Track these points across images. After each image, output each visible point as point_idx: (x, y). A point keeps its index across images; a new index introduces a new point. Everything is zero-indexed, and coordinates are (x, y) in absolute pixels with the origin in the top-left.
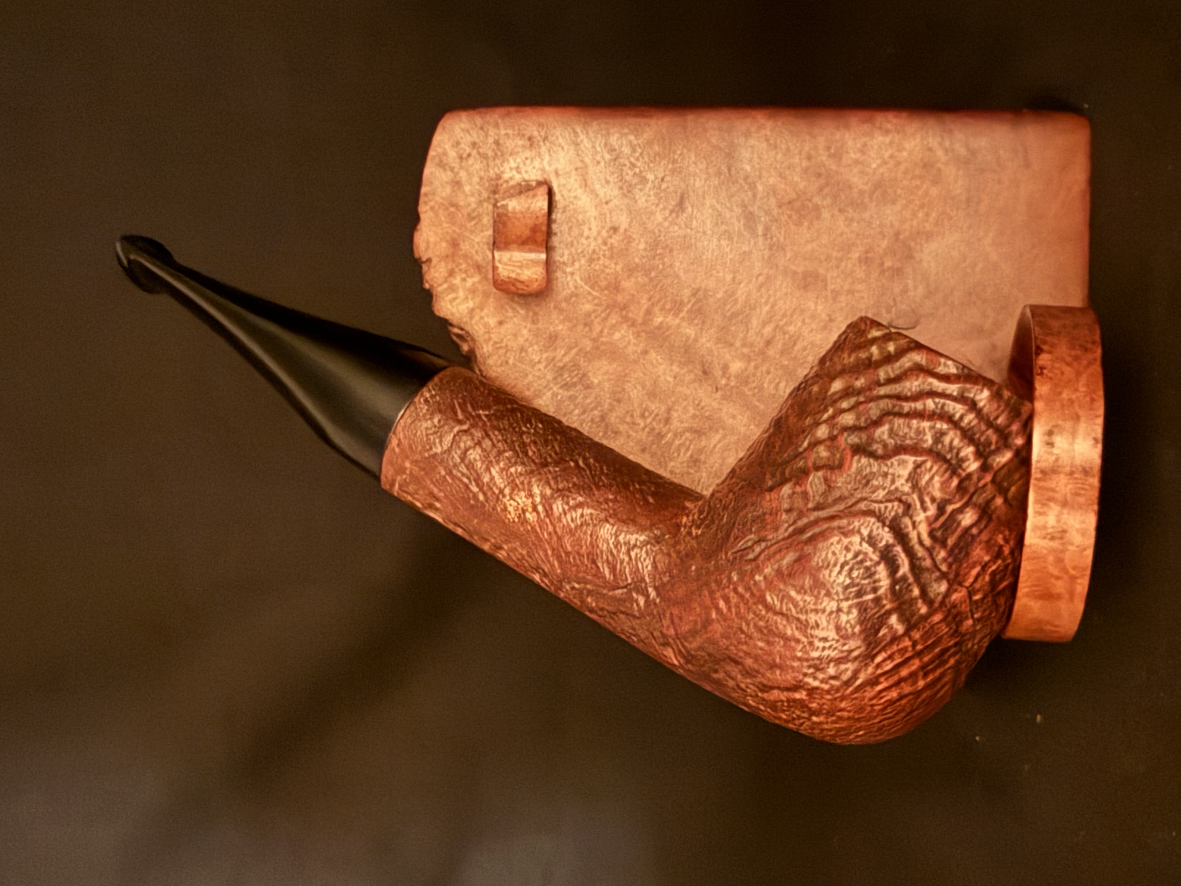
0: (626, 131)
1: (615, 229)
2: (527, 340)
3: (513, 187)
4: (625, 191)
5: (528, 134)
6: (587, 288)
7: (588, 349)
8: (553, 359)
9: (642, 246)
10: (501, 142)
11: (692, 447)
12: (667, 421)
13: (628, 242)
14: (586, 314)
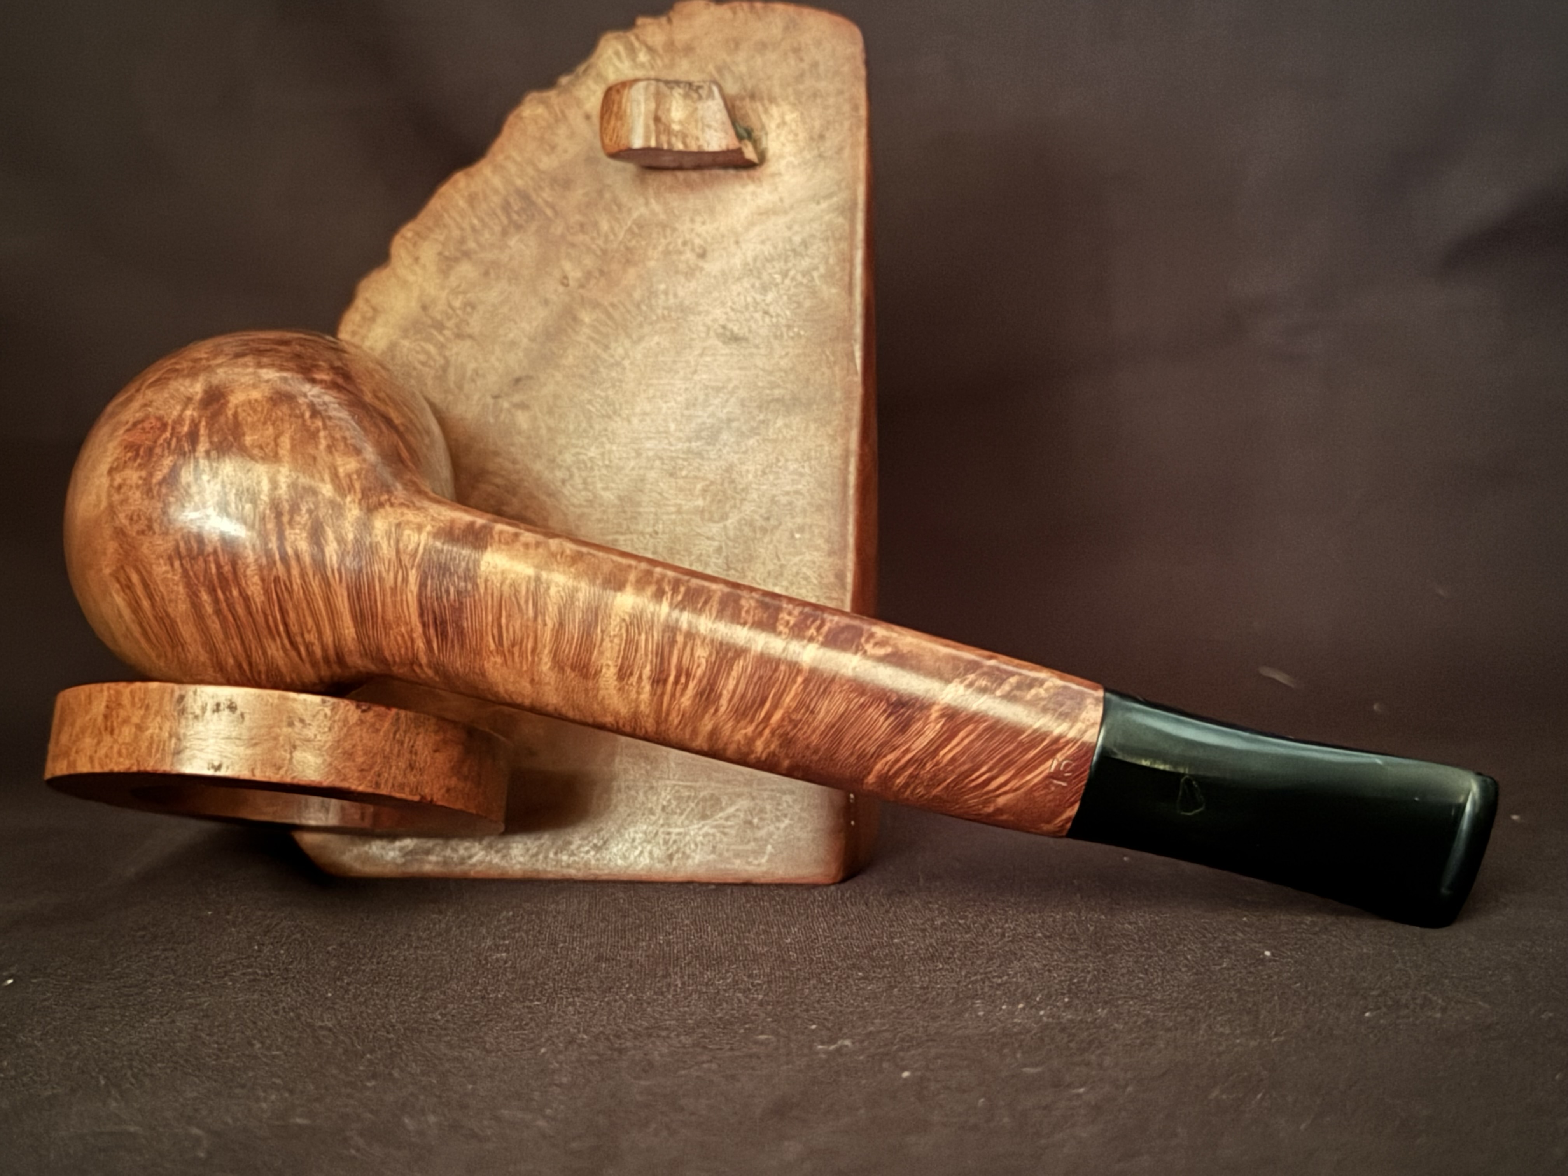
0: (832, 261)
1: (703, 255)
2: (566, 151)
3: (760, 119)
4: (751, 267)
5: (827, 135)
6: (629, 223)
7: (552, 230)
8: (541, 186)
9: (681, 293)
10: (819, 101)
11: (427, 369)
12: (460, 336)
13: (686, 274)
14: (596, 224)
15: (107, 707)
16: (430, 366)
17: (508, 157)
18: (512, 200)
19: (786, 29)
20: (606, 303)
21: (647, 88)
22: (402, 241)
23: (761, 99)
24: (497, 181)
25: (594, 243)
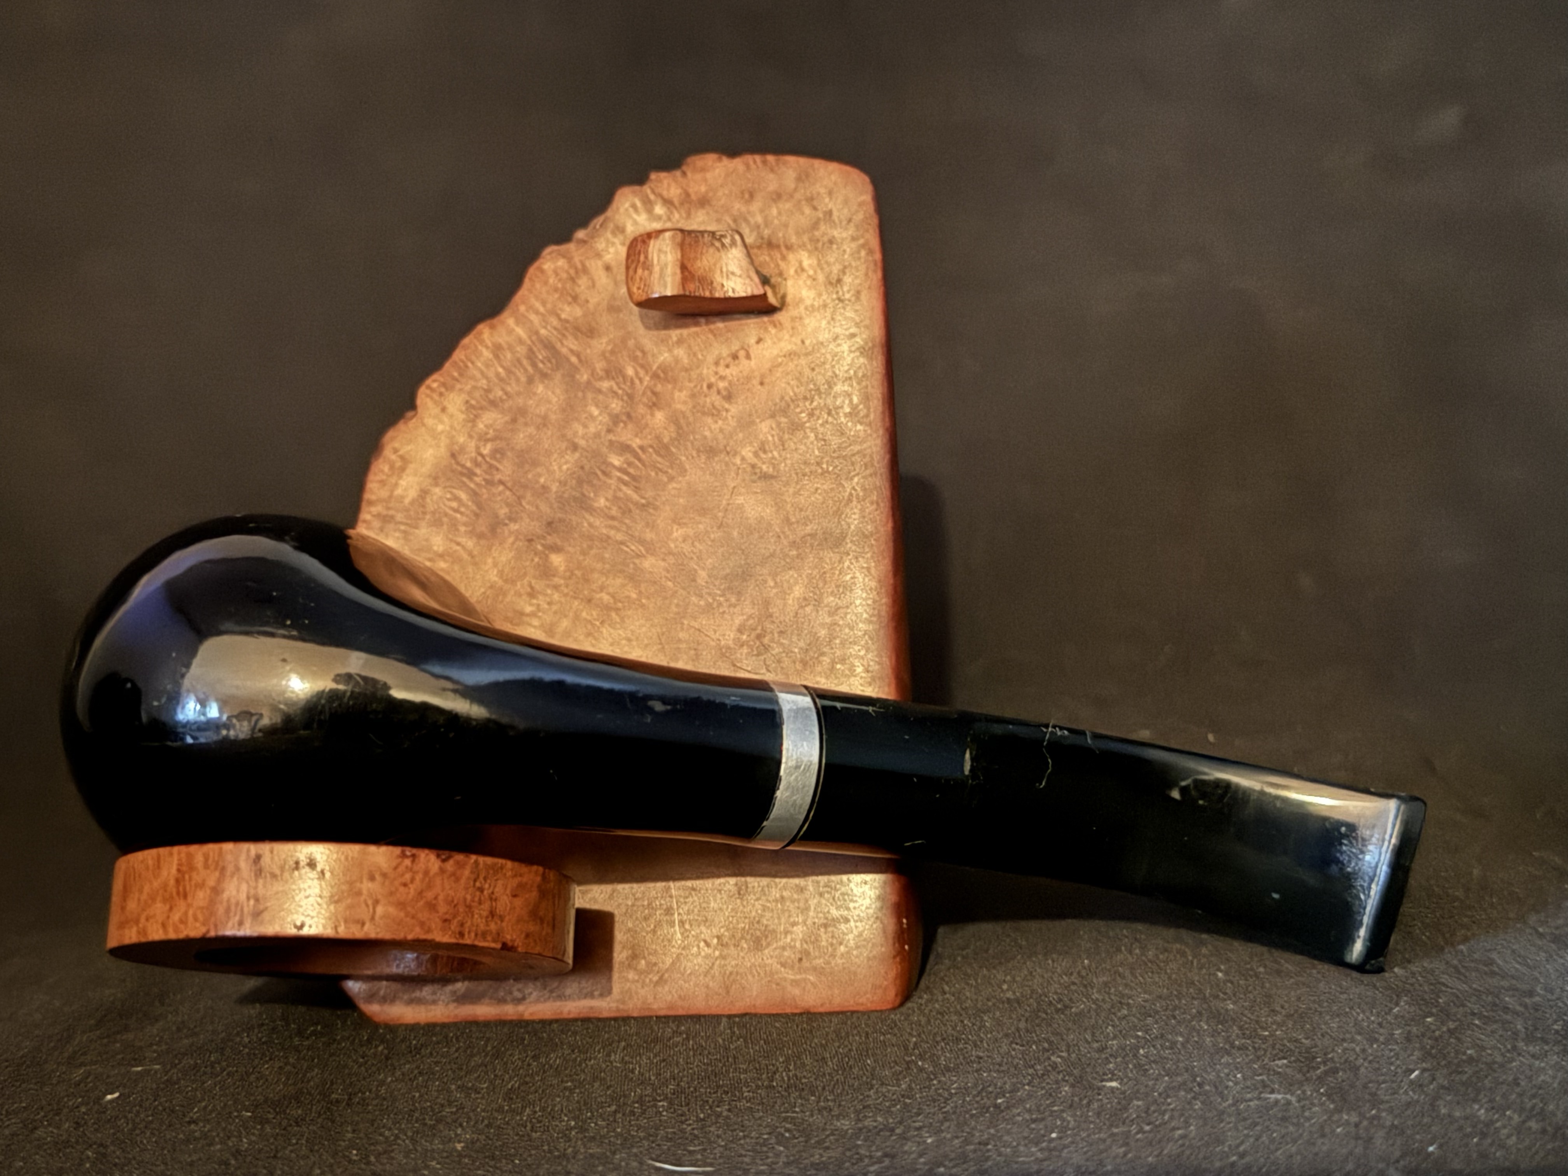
0: (855, 400)
1: (729, 398)
2: (587, 301)
3: (778, 265)
5: (845, 279)
6: (654, 368)
7: (578, 377)
8: (564, 335)
9: (708, 432)
10: (835, 246)
11: (458, 516)
12: (489, 483)
13: (713, 415)
14: (621, 372)
15: (179, 870)
16: (462, 513)
17: (530, 308)
18: (535, 349)
19: (799, 179)
20: (634, 445)
21: (673, 238)
22: (428, 392)
23: (779, 248)
24: (520, 331)
25: (620, 388)
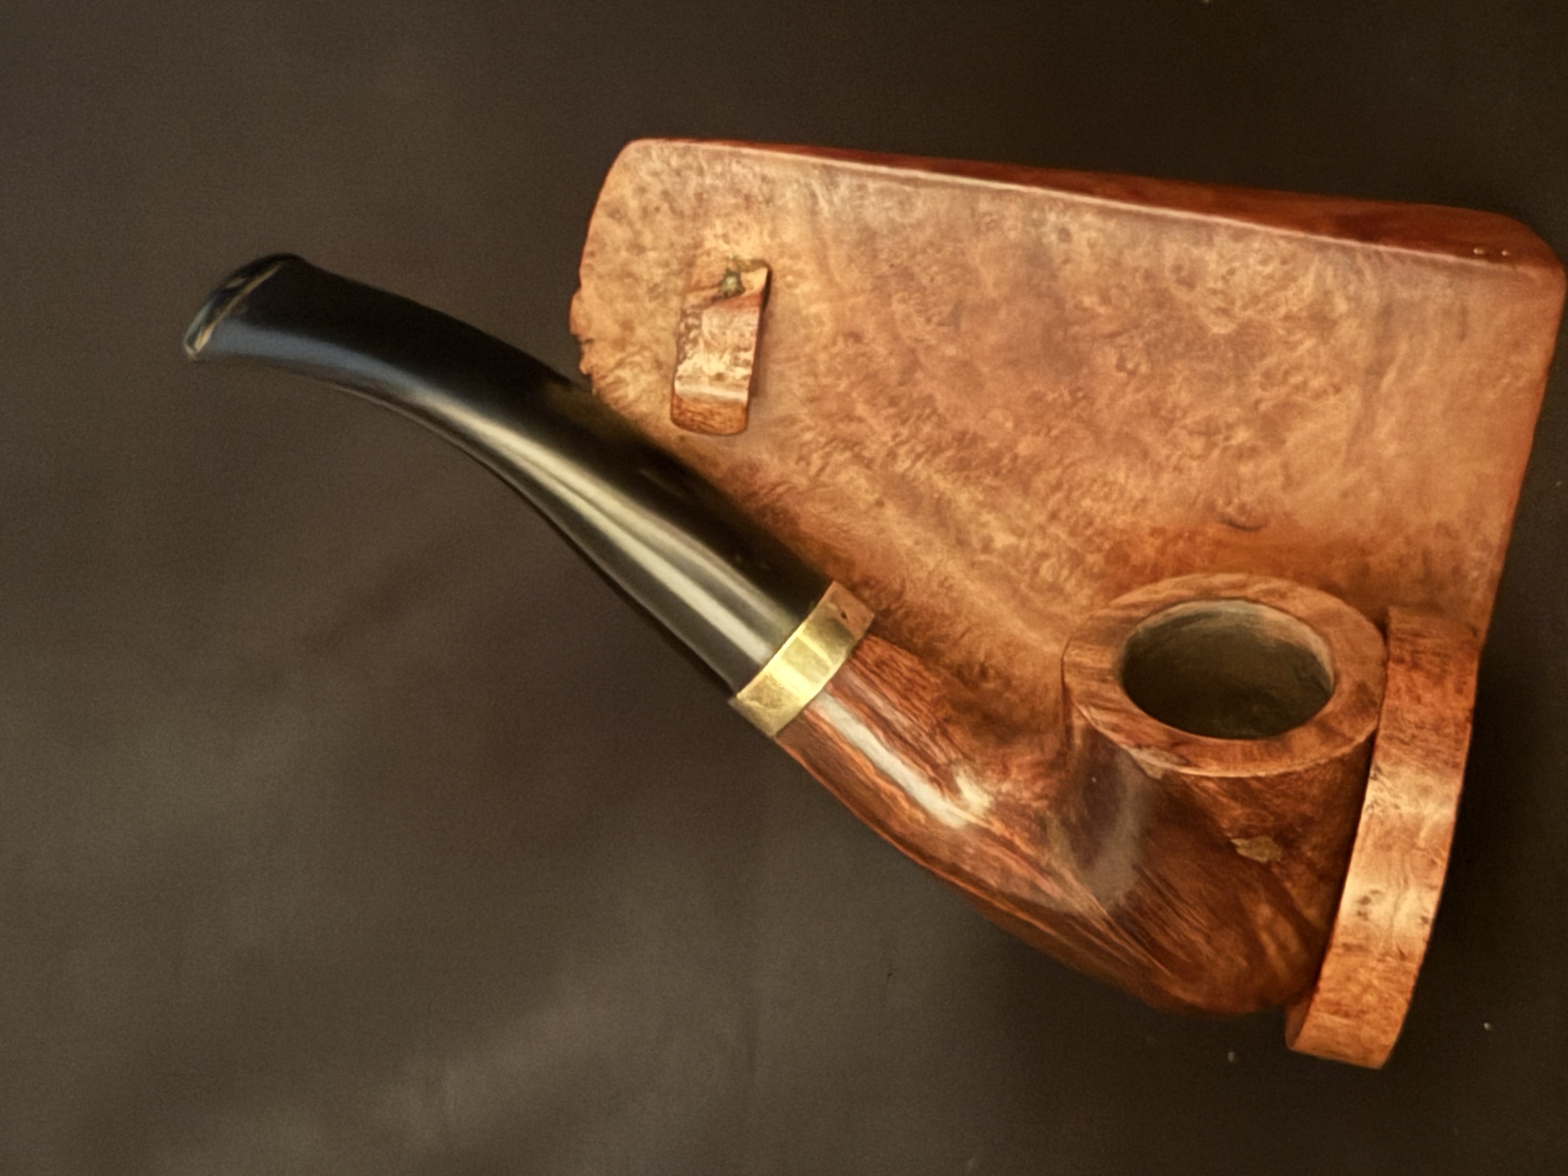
3: (716, 261)
5: (745, 191)
10: (705, 196)
14: (803, 444)
15: (1336, 1013)
19: (619, 220)
23: (695, 256)
25: (823, 448)
